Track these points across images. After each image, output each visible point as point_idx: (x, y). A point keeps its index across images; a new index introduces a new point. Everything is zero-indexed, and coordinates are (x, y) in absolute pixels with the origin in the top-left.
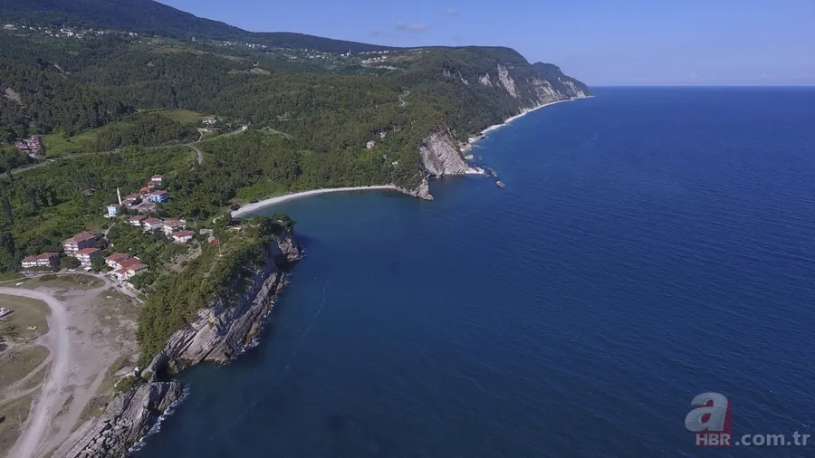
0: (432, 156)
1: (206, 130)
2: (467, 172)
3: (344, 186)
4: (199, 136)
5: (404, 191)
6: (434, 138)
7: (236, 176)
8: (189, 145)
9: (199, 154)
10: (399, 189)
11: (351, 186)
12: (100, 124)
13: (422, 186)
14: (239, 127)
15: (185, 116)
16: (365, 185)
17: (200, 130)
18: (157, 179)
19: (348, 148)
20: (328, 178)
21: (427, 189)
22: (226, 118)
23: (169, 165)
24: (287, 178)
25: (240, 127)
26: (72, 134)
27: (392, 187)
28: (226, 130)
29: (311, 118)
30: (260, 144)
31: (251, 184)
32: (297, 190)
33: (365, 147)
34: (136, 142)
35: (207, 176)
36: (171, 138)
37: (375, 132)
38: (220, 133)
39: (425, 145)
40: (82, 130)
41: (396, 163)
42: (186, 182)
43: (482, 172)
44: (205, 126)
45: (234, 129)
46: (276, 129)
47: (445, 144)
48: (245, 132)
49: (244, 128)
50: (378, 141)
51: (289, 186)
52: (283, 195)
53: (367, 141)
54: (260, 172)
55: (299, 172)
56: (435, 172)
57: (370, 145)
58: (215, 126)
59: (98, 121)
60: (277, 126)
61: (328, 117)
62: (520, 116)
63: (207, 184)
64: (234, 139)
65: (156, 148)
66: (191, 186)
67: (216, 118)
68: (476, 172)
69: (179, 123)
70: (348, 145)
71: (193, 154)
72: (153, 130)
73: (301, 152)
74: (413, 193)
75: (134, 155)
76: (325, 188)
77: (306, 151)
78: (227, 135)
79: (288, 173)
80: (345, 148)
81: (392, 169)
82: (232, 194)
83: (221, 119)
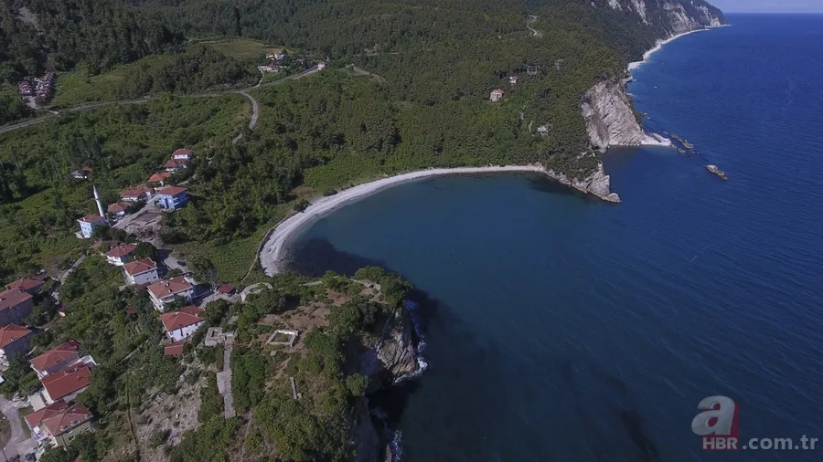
0: (595, 117)
1: (269, 69)
2: (643, 143)
3: (463, 165)
4: (260, 77)
5: (563, 179)
6: (600, 88)
7: (305, 149)
8: (242, 92)
9: (255, 108)
10: (552, 173)
11: (476, 165)
12: (133, 57)
13: (597, 175)
14: (314, 64)
15: (244, 48)
16: (497, 164)
17: (262, 68)
18: (181, 157)
19: (462, 98)
20: (440, 150)
21: (607, 182)
22: (298, 50)
23: (207, 127)
24: (380, 150)
25: (316, 64)
26: (98, 72)
27: (539, 168)
28: (297, 68)
29: (410, 52)
30: (341, 91)
31: (327, 160)
32: (394, 171)
33: (488, 99)
34: (172, 87)
35: (261, 151)
36: (219, 81)
37: (503, 75)
38: (288, 73)
39: (588, 101)
40: (109, 66)
41: (543, 129)
42: (225, 163)
43: (666, 143)
44: (269, 62)
45: (307, 67)
46: (363, 68)
47: (616, 98)
48: (322, 73)
49: (321, 66)
50: (508, 91)
51: (383, 162)
52: (373, 179)
53: (492, 90)
54: (340, 140)
55: (397, 139)
56: (599, 144)
57: (495, 95)
58: (283, 62)
59: (129, 53)
60: (365, 62)
61: (433, 52)
62: (655, 49)
63: (259, 165)
64: (305, 83)
65: (197, 96)
66: (233, 169)
67: (284, 52)
68: (656, 143)
69: (232, 59)
70: (462, 94)
71: (246, 107)
72: (196, 69)
73: (397, 104)
74: (580, 186)
75: (166, 107)
76: (436, 167)
77: (405, 103)
78: (296, 77)
79: (382, 141)
80: (457, 99)
81: (539, 139)
82: (298, 180)
83: (290, 52)
